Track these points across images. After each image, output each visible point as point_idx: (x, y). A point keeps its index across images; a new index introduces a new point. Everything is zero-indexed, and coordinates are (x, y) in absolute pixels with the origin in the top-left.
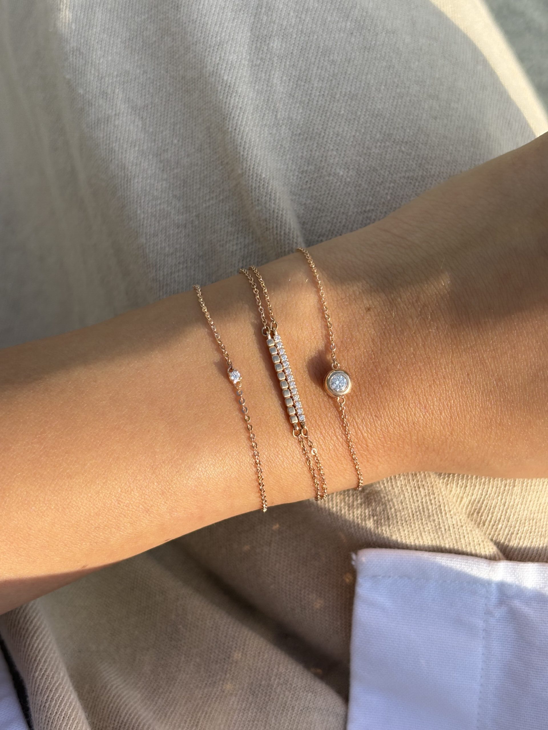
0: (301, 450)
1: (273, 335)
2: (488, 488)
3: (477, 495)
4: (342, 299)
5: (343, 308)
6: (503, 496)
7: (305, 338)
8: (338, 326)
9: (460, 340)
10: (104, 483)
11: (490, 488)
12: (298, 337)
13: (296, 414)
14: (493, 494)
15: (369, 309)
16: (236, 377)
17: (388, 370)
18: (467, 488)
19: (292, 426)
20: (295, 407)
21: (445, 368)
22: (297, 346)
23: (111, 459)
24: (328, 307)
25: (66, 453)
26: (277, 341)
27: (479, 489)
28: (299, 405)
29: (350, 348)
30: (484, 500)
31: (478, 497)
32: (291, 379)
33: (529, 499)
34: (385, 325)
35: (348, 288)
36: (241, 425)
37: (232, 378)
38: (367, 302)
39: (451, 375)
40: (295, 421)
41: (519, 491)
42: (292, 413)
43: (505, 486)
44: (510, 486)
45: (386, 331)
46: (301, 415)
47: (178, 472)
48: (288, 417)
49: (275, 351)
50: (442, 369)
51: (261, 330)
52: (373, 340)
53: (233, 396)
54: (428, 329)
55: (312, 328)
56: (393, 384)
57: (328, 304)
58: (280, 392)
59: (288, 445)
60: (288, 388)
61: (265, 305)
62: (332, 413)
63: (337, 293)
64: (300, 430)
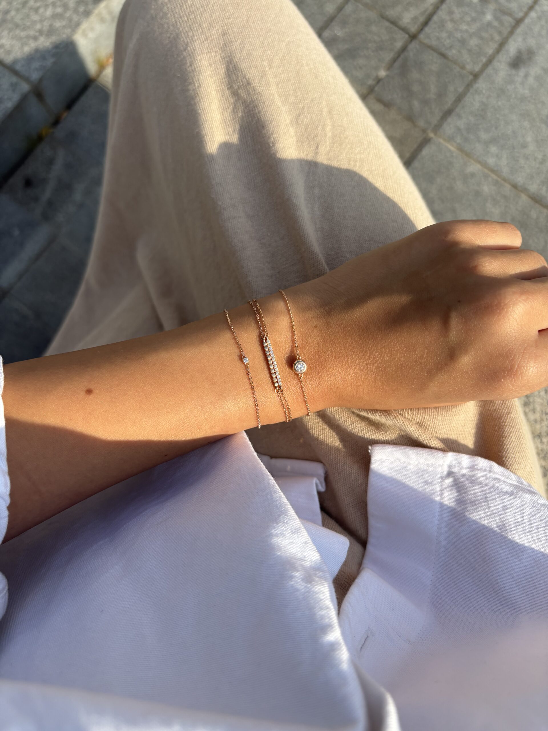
0: (279, 399)
1: (266, 340)
2: (425, 416)
3: (419, 419)
4: (302, 321)
5: (303, 326)
6: (433, 420)
7: (283, 341)
8: (300, 335)
9: (364, 346)
10: (176, 413)
11: (426, 416)
12: (279, 341)
13: (277, 382)
14: (428, 419)
15: (316, 327)
16: (246, 361)
17: (325, 360)
18: (414, 416)
19: (275, 388)
20: (277, 378)
21: (355, 361)
22: (279, 346)
23: (180, 402)
24: (295, 325)
25: (156, 398)
26: (268, 343)
27: (420, 416)
28: (278, 377)
29: (306, 348)
30: (423, 422)
31: (420, 420)
32: (275, 363)
33: (446, 423)
34: (324, 336)
35: (306, 315)
36: (248, 387)
37: (245, 362)
38: (315, 323)
39: (358, 364)
40: (276, 385)
41: (441, 419)
42: (275, 380)
43: (434, 416)
44: (436, 416)
45: (325, 340)
46: (279, 382)
47: (215, 409)
48: (273, 383)
49: (267, 348)
50: (353, 361)
51: (260, 336)
52: (318, 344)
53: (244, 371)
54: (347, 340)
55: (286, 336)
56: (328, 368)
57: (295, 323)
58: (269, 370)
59: (272, 396)
60: (273, 368)
61: (262, 322)
62: (296, 381)
63: (300, 317)
64: (279, 390)
